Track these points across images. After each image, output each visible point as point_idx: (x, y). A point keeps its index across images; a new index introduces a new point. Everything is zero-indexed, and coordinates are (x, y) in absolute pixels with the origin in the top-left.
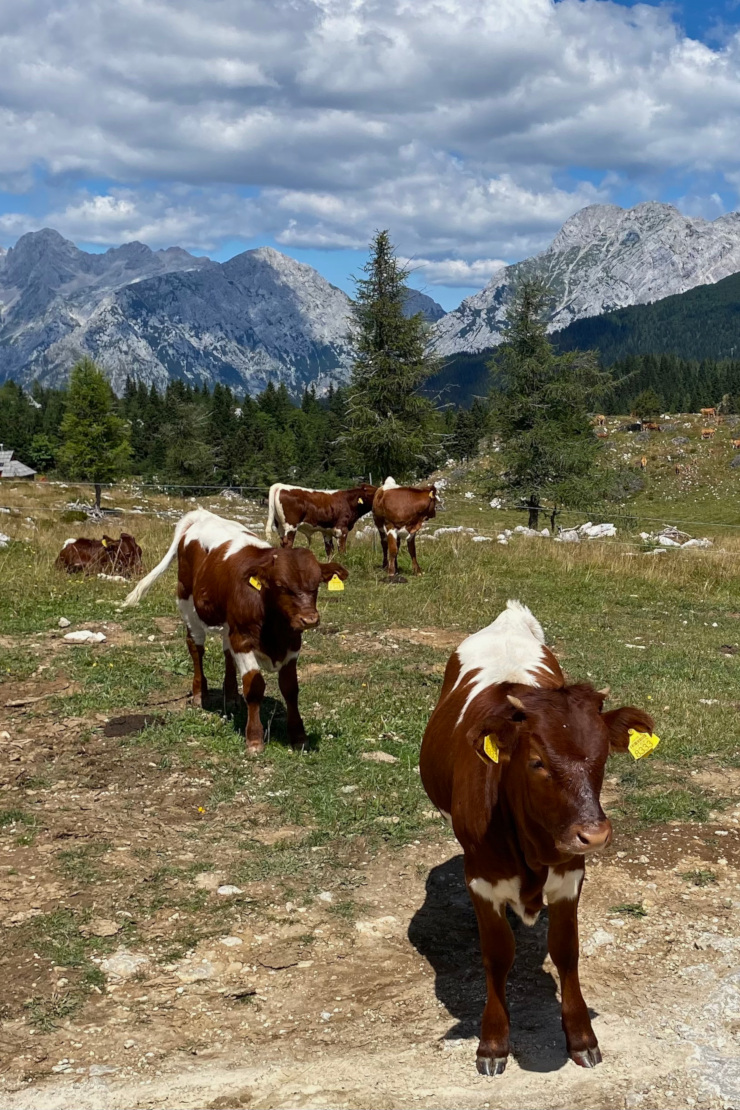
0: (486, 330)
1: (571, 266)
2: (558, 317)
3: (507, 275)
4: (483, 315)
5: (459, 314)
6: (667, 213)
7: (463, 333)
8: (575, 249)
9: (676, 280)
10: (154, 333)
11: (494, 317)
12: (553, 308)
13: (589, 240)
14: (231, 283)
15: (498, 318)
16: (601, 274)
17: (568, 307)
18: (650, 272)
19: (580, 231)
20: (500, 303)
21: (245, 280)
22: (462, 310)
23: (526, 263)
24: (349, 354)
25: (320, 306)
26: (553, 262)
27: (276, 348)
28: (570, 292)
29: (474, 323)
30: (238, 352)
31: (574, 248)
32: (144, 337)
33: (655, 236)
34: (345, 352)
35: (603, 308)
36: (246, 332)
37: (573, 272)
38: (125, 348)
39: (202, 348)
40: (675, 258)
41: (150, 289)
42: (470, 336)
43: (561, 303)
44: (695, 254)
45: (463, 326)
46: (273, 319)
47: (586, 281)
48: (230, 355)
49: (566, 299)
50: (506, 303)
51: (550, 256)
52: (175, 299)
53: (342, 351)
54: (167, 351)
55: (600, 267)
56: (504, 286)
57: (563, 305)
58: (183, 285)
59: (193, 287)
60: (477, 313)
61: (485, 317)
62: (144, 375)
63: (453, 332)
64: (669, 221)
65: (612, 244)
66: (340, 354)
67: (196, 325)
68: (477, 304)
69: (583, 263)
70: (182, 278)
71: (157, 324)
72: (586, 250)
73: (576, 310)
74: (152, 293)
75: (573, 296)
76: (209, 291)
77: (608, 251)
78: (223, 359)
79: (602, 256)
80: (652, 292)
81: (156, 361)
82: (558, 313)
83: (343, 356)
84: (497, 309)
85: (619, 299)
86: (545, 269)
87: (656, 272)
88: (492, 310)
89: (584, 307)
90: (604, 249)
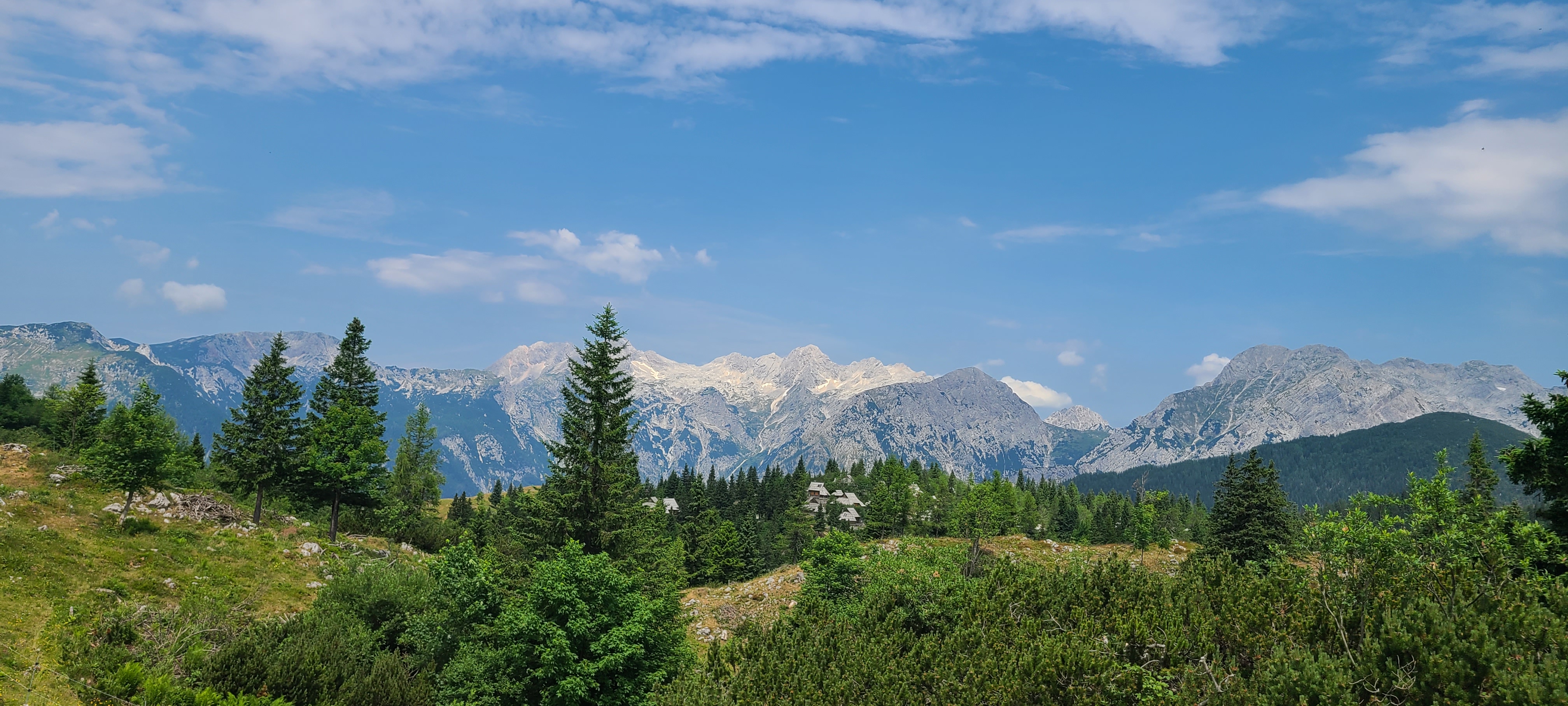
0: (1154, 446)
1: (1236, 397)
2: (1222, 440)
3: (1175, 401)
4: (1152, 433)
5: (1130, 431)
6: (1334, 355)
7: (1133, 447)
8: (1241, 383)
9: (1342, 415)
10: (881, 428)
11: (1162, 435)
12: (1217, 431)
13: (1254, 375)
14: (943, 394)
15: (1165, 437)
16: (1266, 405)
17: (1233, 432)
18: (1316, 406)
19: (1247, 367)
20: (1168, 424)
21: (954, 392)
22: (1132, 427)
23: (1193, 391)
24: (1030, 457)
25: (1010, 417)
26: (1219, 393)
27: (972, 447)
28: (1235, 419)
29: (1143, 439)
30: (942, 448)
31: (1240, 381)
32: (873, 431)
33: (1322, 375)
34: (1027, 455)
35: (1267, 435)
36: (950, 433)
37: (1238, 402)
38: (858, 438)
39: (915, 443)
40: (1341, 395)
41: (882, 394)
42: (1139, 451)
43: (1225, 428)
44: (1363, 393)
45: (1133, 441)
46: (972, 424)
47: (1252, 410)
48: (936, 450)
49: (1230, 425)
50: (1174, 424)
51: (1217, 386)
52: (899, 404)
53: (1024, 454)
54: (888, 443)
55: (1265, 399)
56: (1172, 410)
57: (1227, 430)
58: (906, 393)
59: (914, 395)
60: (1146, 431)
61: (1154, 435)
62: (870, 460)
63: (1123, 446)
64: (1336, 362)
65: (1277, 379)
66: (1022, 457)
67: (913, 425)
68: (1147, 424)
69: (1248, 395)
70: (907, 387)
71: (884, 422)
72: (1251, 384)
73: (1240, 435)
74: (883, 398)
75: (1237, 423)
76: (925, 399)
77: (1273, 385)
78: (930, 453)
79: (1267, 389)
80: (1318, 424)
81: (880, 450)
82: (1222, 436)
83: (1025, 458)
84: (1165, 429)
85: (1283, 428)
86: (1211, 397)
87: (1322, 406)
88: (1161, 429)
89: (1249, 433)
90: (1269, 384)
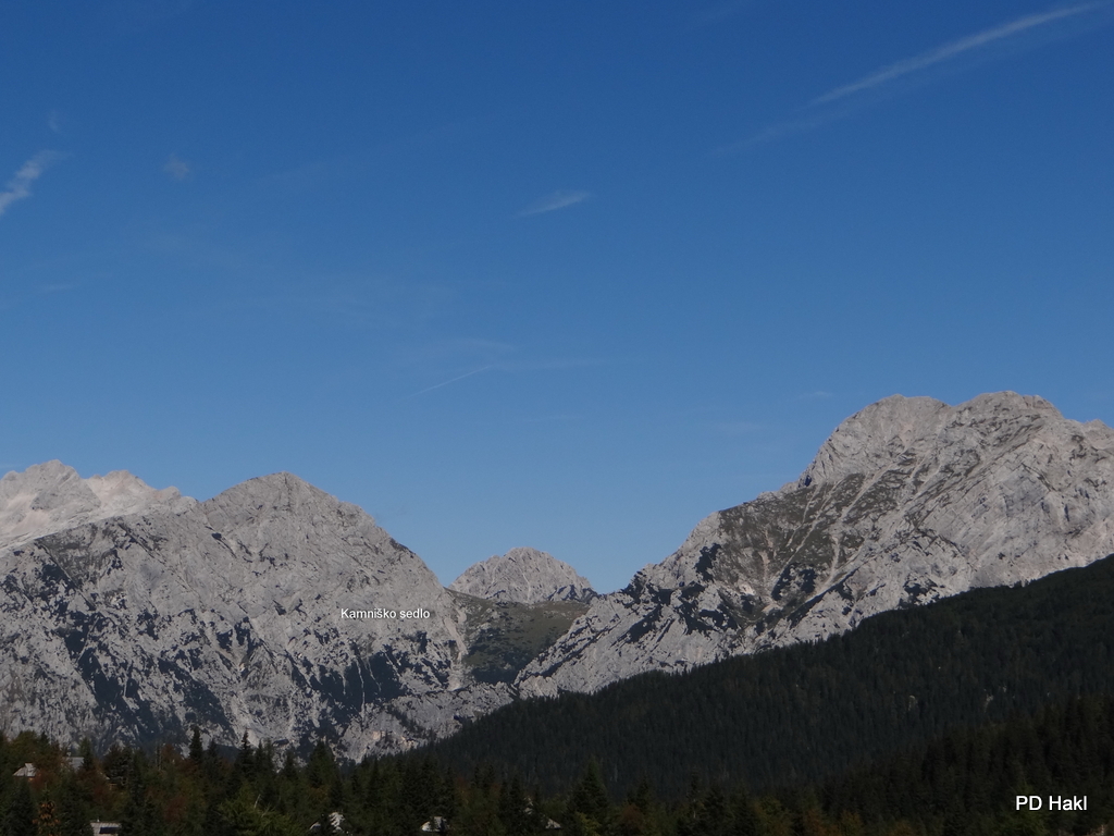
0: (679, 628)
1: (845, 511)
2: (819, 606)
3: (721, 526)
4: (676, 601)
5: (628, 599)
6: (1034, 412)
7: (636, 633)
8: (855, 480)
9: (1052, 541)
11: (695, 605)
12: (808, 587)
13: (880, 462)
14: (217, 537)
15: (702, 606)
16: (904, 527)
17: (839, 588)
18: (1001, 523)
19: (864, 446)
20: (708, 577)
21: (242, 532)
22: (635, 590)
23: (759, 504)
26: (811, 503)
28: (843, 559)
29: (656, 614)
31: (852, 477)
33: (1011, 457)
35: (908, 590)
36: (237, 626)
37: (850, 521)
39: (158, 654)
40: (1052, 498)
41: (76, 547)
42: (649, 640)
43: (824, 579)
44: (1091, 490)
45: (635, 620)
46: (286, 603)
47: (876, 539)
48: (205, 667)
49: (834, 572)
50: (719, 578)
51: (806, 491)
52: (117, 565)
54: (95, 659)
55: (903, 513)
56: (716, 546)
57: (828, 583)
60: (663, 596)
61: (679, 603)
63: (617, 632)
64: (1039, 427)
65: (925, 470)
68: (666, 581)
69: (869, 506)
70: (133, 527)
72: (874, 481)
73: (854, 593)
74: (77, 553)
75: (849, 567)
77: (918, 483)
78: (193, 673)
79: (905, 492)
80: (1006, 561)
81: (75, 676)
82: (819, 599)
84: (703, 589)
85: (939, 573)
86: (795, 516)
87: (1013, 523)
88: (693, 590)
89: (871, 588)
90: (910, 480)
